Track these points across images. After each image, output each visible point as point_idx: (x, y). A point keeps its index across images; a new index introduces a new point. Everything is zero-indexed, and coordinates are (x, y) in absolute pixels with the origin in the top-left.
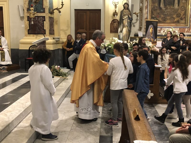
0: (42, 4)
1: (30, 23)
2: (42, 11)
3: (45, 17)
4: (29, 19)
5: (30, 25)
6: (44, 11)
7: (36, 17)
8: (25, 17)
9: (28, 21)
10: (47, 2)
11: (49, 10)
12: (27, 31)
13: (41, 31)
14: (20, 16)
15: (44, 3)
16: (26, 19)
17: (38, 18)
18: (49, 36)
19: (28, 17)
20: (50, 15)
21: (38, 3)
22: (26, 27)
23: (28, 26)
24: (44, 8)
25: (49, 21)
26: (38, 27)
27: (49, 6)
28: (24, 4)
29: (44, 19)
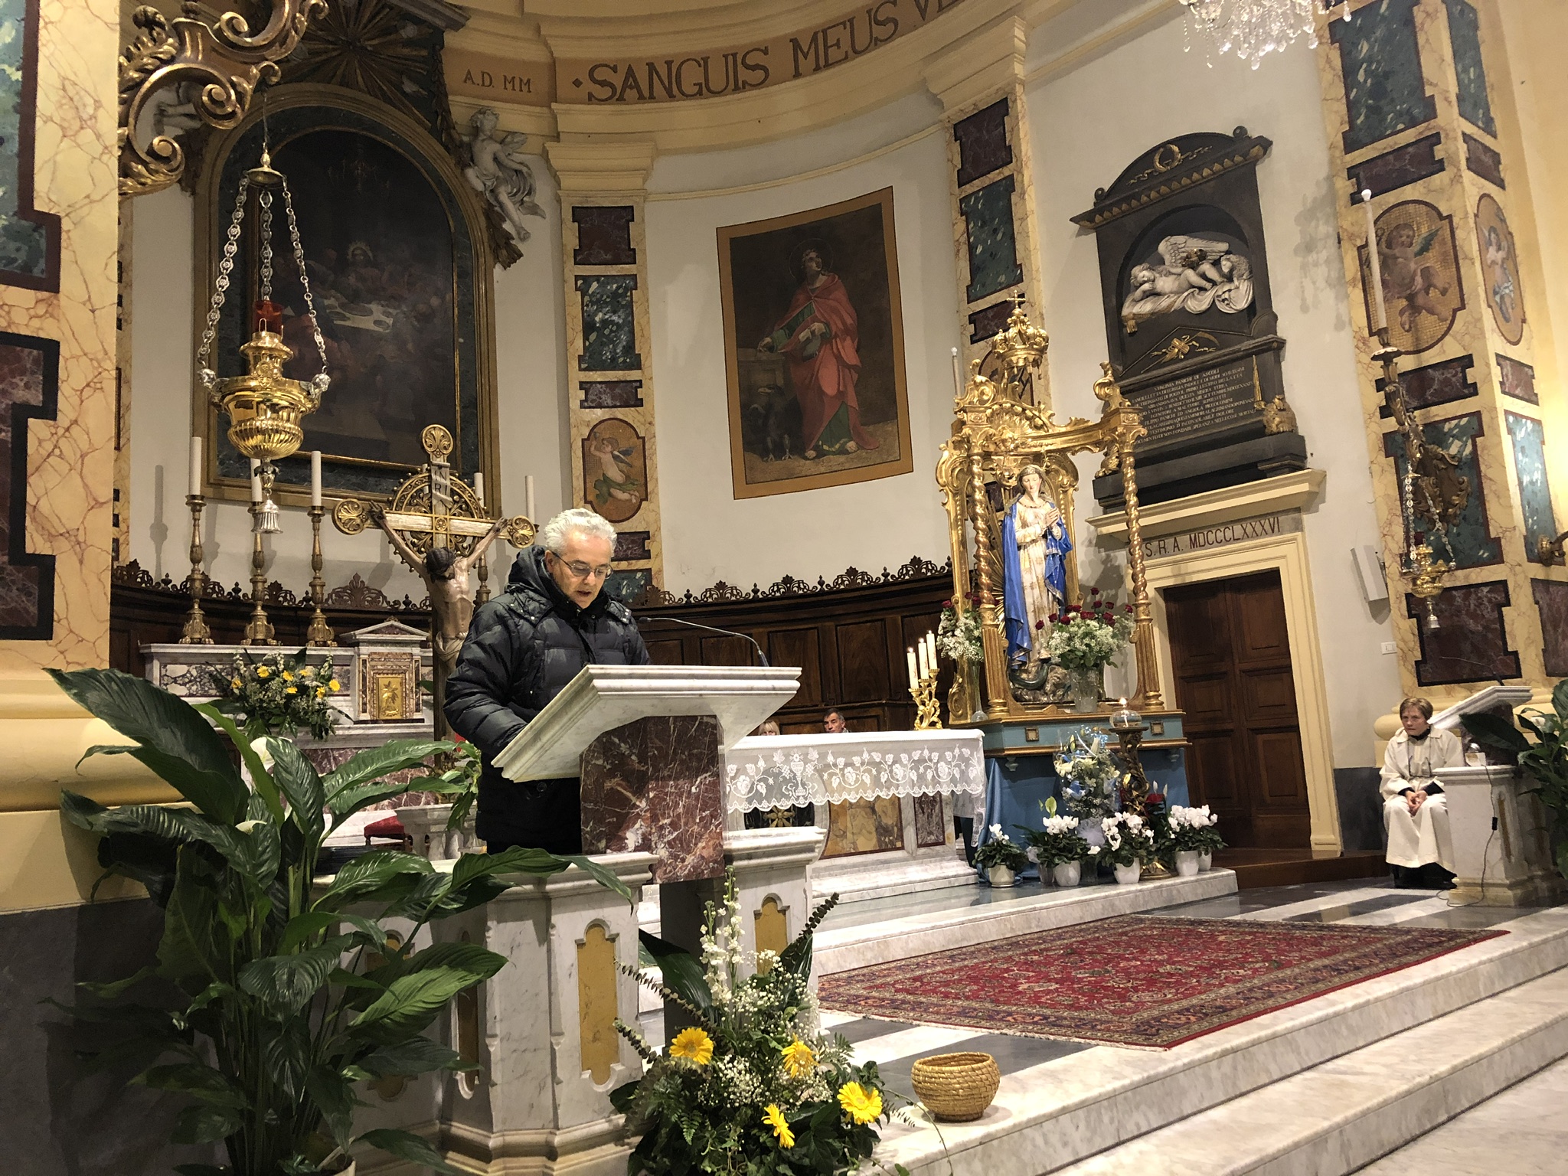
0: (1481, 520)
1: (1425, 629)
2: (1486, 555)
3: (1504, 583)
4: (1415, 607)
5: (1424, 637)
6: (1494, 557)
7: (1454, 593)
8: (1392, 602)
9: (1410, 616)
10: (1511, 507)
11: (1530, 542)
12: (1414, 670)
13: (1494, 662)
14: (1366, 598)
15: (1493, 510)
16: (1399, 607)
17: (1466, 597)
18: (1544, 686)
19: (1409, 596)
20: (1537, 571)
21: (1456, 521)
22: (1406, 650)
23: (1414, 643)
24: (1498, 540)
25: (1537, 603)
26: (1472, 643)
27: (1526, 521)
28: (1385, 535)
29: (1500, 598)
